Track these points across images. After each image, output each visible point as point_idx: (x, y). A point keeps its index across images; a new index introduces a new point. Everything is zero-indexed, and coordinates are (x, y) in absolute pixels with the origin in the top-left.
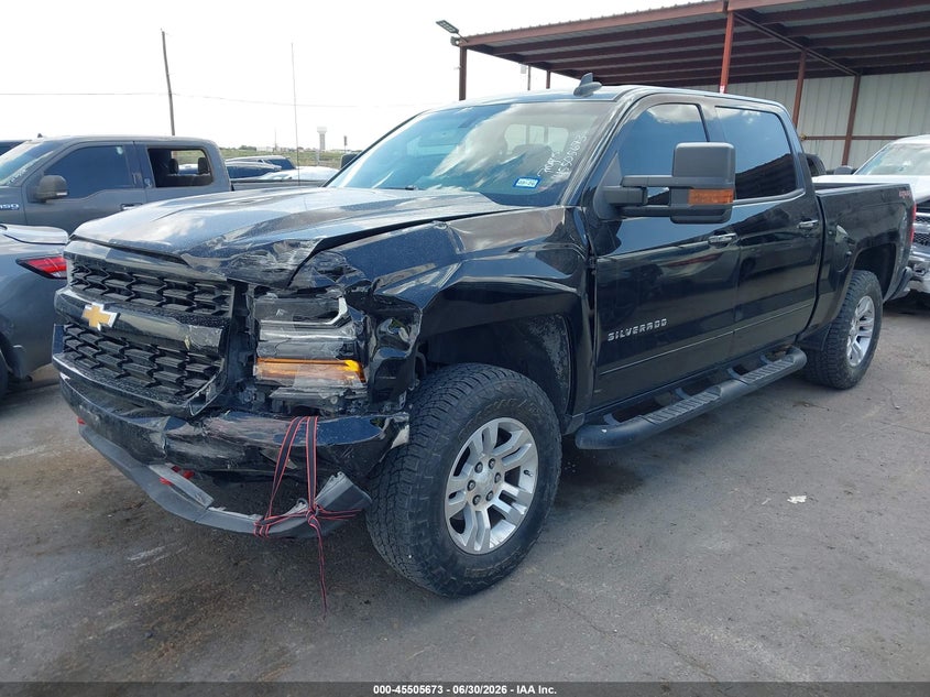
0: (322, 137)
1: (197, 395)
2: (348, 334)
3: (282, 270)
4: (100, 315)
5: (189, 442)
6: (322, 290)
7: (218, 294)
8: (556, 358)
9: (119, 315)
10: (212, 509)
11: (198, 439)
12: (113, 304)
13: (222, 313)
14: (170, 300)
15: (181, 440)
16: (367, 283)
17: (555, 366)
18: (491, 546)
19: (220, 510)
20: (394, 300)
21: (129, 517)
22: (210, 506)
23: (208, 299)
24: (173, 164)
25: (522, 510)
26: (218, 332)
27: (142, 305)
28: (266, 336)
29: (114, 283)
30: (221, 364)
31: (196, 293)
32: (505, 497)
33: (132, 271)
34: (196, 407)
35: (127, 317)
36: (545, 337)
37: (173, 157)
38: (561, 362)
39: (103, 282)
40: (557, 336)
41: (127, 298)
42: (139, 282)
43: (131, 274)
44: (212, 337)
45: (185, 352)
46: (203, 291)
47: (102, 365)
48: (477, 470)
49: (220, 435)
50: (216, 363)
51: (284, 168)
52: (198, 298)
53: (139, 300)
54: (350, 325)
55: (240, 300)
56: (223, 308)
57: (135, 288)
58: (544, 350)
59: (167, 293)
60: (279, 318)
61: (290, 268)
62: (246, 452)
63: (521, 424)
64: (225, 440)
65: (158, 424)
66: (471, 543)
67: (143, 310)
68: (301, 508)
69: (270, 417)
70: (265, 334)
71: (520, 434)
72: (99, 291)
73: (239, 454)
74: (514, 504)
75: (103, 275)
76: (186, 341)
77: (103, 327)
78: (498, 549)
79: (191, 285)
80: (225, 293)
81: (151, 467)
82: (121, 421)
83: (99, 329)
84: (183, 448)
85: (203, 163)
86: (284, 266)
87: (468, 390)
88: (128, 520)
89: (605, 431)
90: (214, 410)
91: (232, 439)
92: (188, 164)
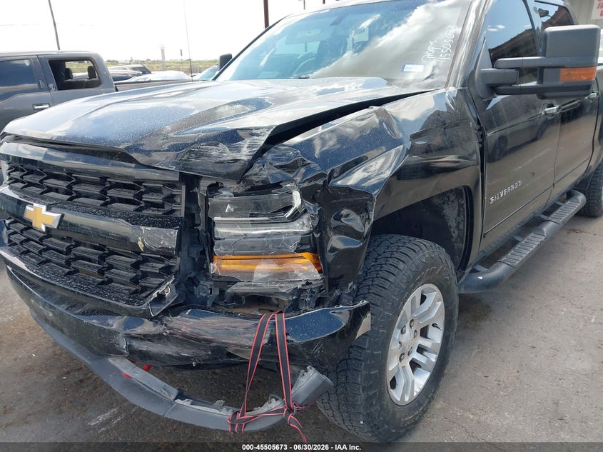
0: (163, 51)
1: (155, 295)
2: (302, 227)
3: (236, 161)
4: (42, 216)
5: (149, 340)
6: (277, 185)
7: (166, 192)
8: (452, 223)
9: (63, 216)
10: (179, 401)
11: (158, 338)
12: (55, 205)
13: (173, 211)
14: (114, 200)
15: (141, 339)
16: (322, 175)
17: (452, 230)
18: (415, 394)
19: (186, 403)
20: (349, 190)
21: (81, 377)
22: (176, 399)
23: (157, 198)
24: (68, 73)
25: (434, 358)
26: (174, 233)
27: (84, 205)
28: (222, 234)
29: (52, 182)
30: (176, 263)
31: (142, 193)
32: (421, 350)
33: (71, 172)
34: (155, 307)
35: (72, 217)
36: (445, 206)
37: (67, 67)
38: (457, 227)
39: (41, 181)
40: (456, 204)
41: (68, 197)
42: (79, 182)
43: (71, 174)
44: (168, 238)
45: (137, 252)
46: (151, 190)
47: (48, 261)
48: (402, 332)
49: (184, 335)
50: (171, 262)
51: (144, 73)
52: (146, 197)
53: (82, 200)
54: (305, 218)
55: (191, 198)
56: (175, 207)
57: (75, 188)
58: (442, 217)
59: (112, 193)
60: (230, 214)
61: (245, 158)
62: (212, 351)
63: (435, 287)
64: (187, 340)
65: (115, 323)
66: (403, 397)
67: (86, 210)
68: (274, 404)
69: (235, 316)
70: (220, 230)
71: (435, 296)
72: (38, 190)
73: (204, 353)
74: (425, 353)
75: (40, 174)
76: (140, 243)
77: (47, 228)
78: (420, 394)
79: (135, 185)
80: (175, 192)
81: (110, 360)
82: (77, 320)
83: (44, 229)
84: (144, 346)
85: (92, 71)
86: (236, 156)
87: (401, 266)
88: (81, 381)
89: (481, 278)
90: (175, 310)
91: (197, 339)
92: (79, 72)
